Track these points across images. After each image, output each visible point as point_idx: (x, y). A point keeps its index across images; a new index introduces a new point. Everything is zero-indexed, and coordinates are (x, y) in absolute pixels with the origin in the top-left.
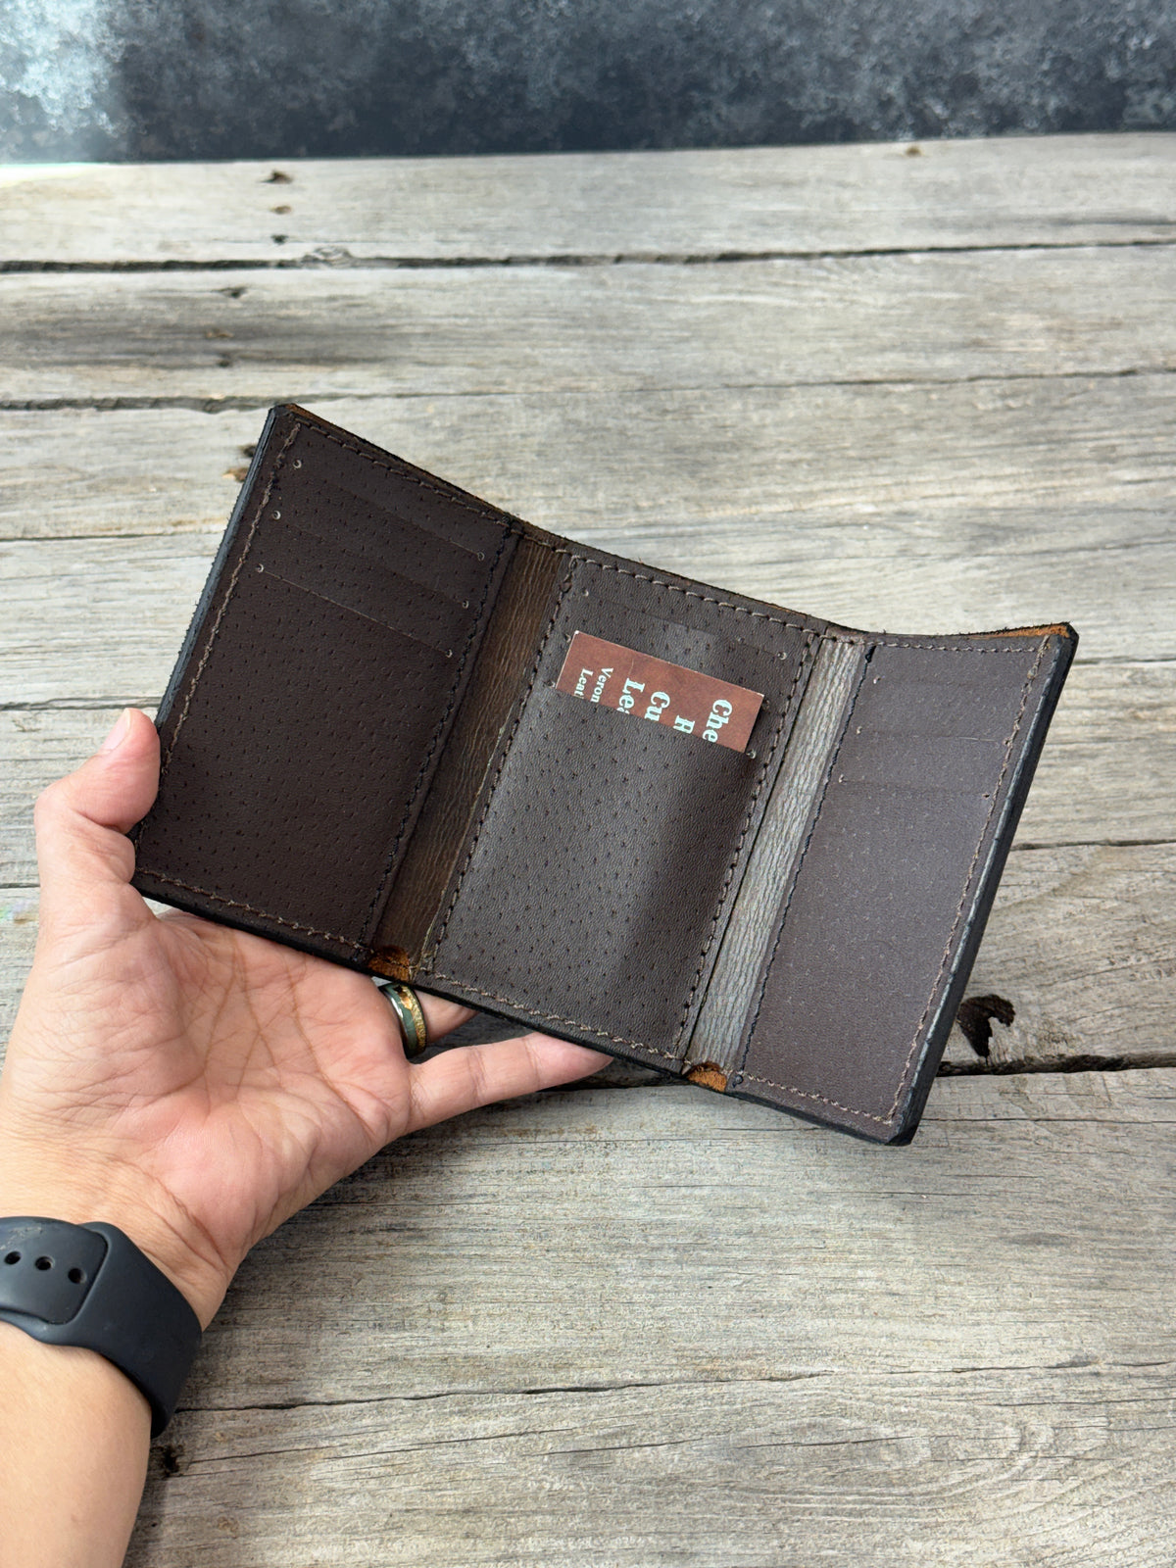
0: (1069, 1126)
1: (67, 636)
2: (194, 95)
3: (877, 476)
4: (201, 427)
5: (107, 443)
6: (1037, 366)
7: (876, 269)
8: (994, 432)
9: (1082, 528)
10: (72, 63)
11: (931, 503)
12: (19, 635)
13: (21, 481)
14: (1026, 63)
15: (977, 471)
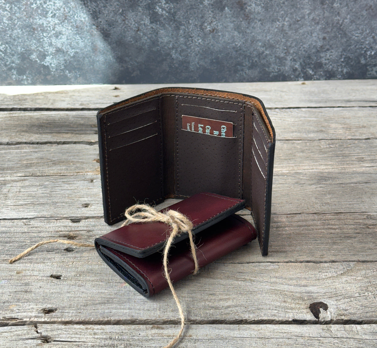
0: (345, 340)
1: (42, 201)
2: (93, 66)
3: (290, 163)
4: (88, 149)
5: (59, 153)
6: (340, 137)
7: (291, 112)
8: (326, 153)
9: (353, 178)
10: (59, 56)
11: (306, 171)
12: (27, 200)
13: (33, 162)
14: (336, 59)
15: (321, 163)
